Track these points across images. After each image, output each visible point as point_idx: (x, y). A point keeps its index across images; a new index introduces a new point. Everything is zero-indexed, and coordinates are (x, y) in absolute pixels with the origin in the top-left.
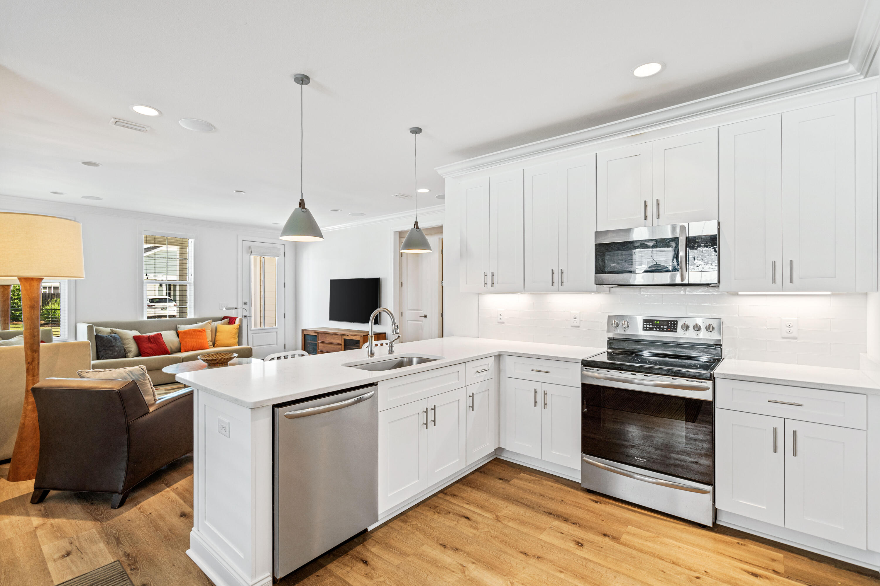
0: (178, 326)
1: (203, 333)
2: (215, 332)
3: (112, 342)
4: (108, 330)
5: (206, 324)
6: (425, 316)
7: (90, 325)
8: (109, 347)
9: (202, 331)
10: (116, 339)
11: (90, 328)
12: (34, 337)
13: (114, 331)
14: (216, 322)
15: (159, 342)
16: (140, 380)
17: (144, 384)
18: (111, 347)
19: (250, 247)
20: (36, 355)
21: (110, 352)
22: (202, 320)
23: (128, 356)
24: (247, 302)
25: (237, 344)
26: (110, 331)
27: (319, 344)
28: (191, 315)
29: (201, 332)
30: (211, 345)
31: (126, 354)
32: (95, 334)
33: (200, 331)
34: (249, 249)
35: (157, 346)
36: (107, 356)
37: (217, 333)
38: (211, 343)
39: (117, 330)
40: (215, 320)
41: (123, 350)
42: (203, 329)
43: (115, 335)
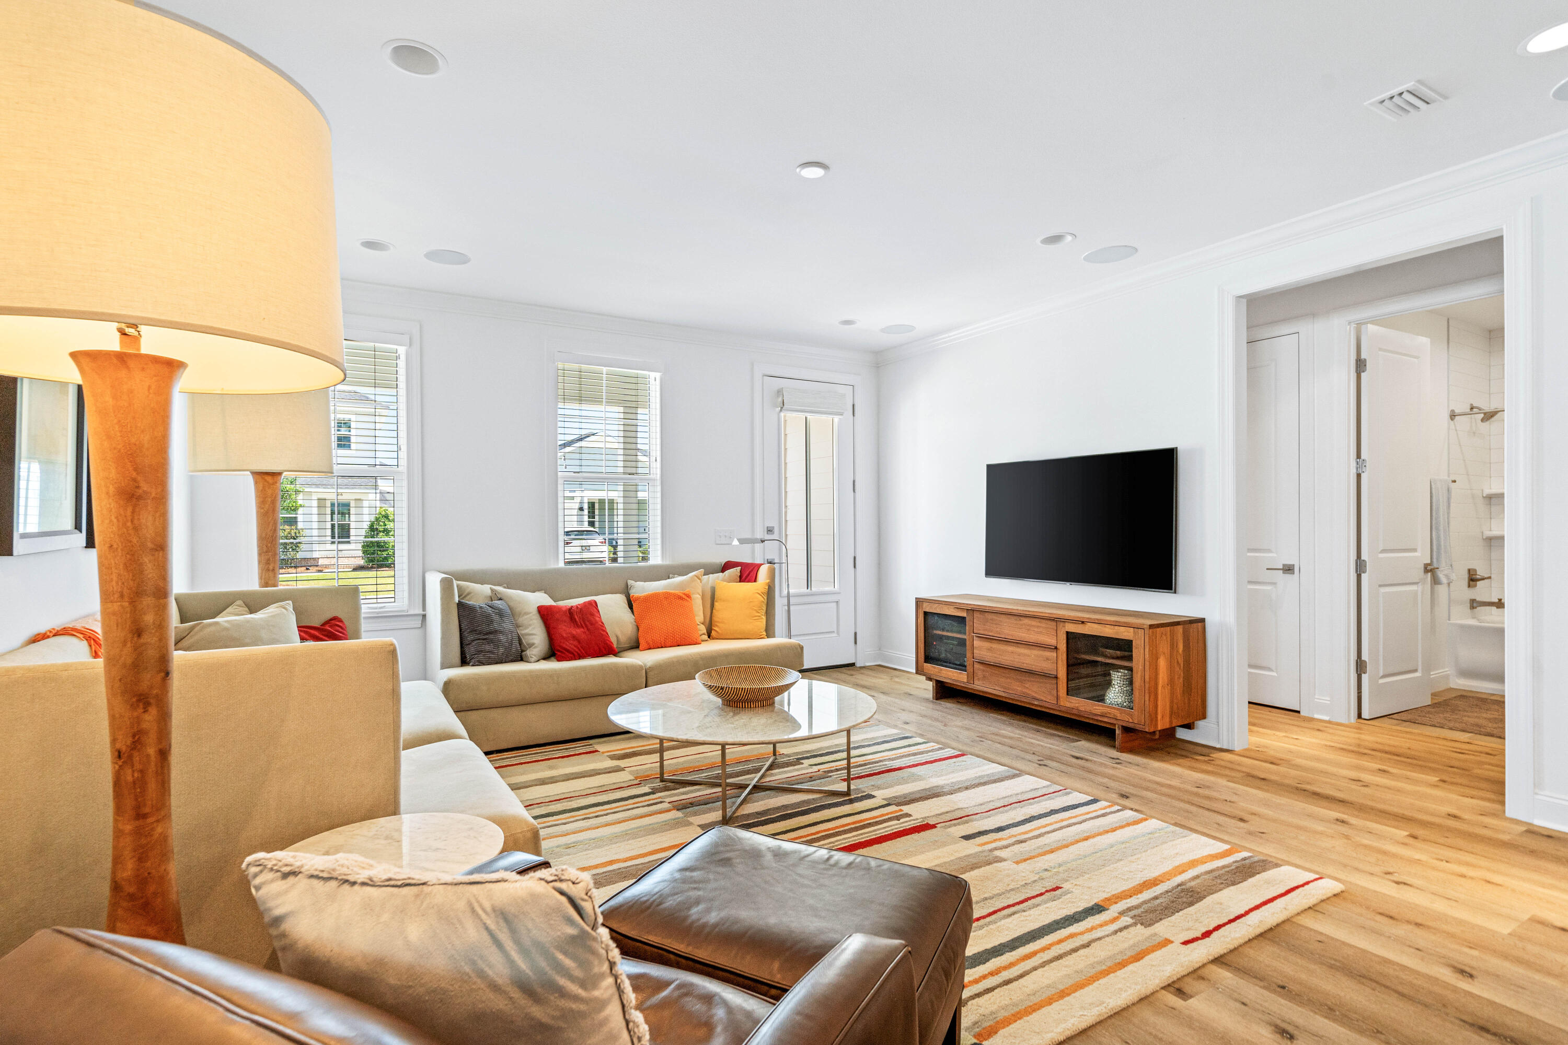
0: (630, 582)
1: (685, 603)
2: (712, 599)
3: (492, 622)
4: (485, 589)
5: (692, 580)
6: (1288, 569)
7: (446, 578)
8: (487, 634)
9: (684, 596)
10: (501, 613)
11: (446, 586)
12: (139, 636)
13: (499, 593)
14: (711, 575)
15: (592, 624)
16: (562, 981)
17: (583, 1015)
18: (490, 633)
19: (780, 392)
20: (149, 719)
21: (487, 647)
22: (683, 570)
23: (526, 655)
24: (773, 527)
25: (765, 633)
26: (489, 592)
27: (975, 642)
28: (656, 559)
29: (684, 598)
30: (704, 634)
31: (522, 651)
32: (457, 599)
33: (680, 598)
34: (778, 396)
35: (587, 632)
36: (481, 657)
37: (716, 604)
38: (703, 629)
39: (505, 590)
40: (710, 570)
41: (516, 643)
42: (686, 591)
43: (499, 602)
